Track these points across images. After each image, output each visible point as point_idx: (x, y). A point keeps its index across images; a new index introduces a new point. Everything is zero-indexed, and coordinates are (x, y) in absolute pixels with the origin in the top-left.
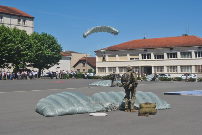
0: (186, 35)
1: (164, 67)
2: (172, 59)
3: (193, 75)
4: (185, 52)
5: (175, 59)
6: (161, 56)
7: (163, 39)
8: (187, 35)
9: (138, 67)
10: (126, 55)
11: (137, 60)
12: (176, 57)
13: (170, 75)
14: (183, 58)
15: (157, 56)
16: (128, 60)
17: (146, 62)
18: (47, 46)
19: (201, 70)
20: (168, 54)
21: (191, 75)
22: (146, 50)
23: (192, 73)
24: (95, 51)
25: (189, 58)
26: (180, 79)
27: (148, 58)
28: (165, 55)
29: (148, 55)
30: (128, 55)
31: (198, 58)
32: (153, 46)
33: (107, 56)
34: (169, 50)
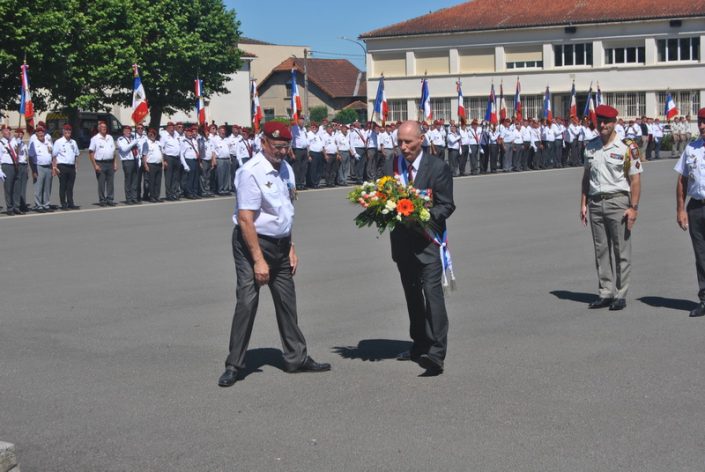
1: (647, 95)
2: (679, 62)
5: (690, 62)
6: (636, 53)
9: (540, 96)
10: (491, 51)
11: (535, 69)
12: (696, 56)
15: (617, 50)
16: (498, 71)
17: (573, 76)
18: (183, 18)
20: (661, 44)
22: (571, 31)
24: (361, 37)
27: (580, 61)
28: (651, 47)
29: (580, 48)
30: (500, 51)
32: (602, 14)
33: (410, 55)
34: (668, 26)
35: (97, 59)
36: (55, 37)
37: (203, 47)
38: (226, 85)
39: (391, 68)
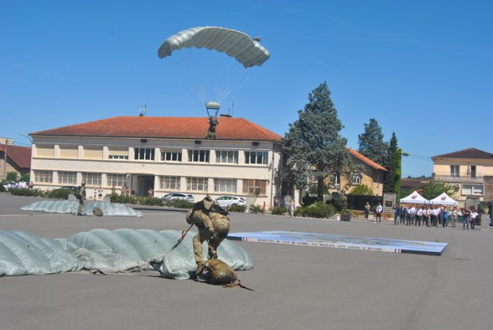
0: (227, 116)
1: (182, 178)
2: (199, 162)
3: (239, 198)
4: (226, 152)
5: (204, 163)
6: (177, 156)
7: (181, 120)
8: (230, 117)
9: (125, 175)
10: (101, 149)
11: (124, 160)
12: (207, 160)
13: (193, 195)
14: (221, 163)
15: (167, 154)
16: (104, 159)
17: (143, 166)
19: (254, 190)
20: (190, 152)
21: (235, 199)
22: (144, 141)
23: (238, 194)
24: (30, 135)
25: (233, 164)
27: (148, 158)
28: (185, 154)
29: (148, 151)
30: (106, 148)
31: (250, 164)
32: (161, 134)
33: (57, 147)
34: (194, 143)
39: (46, 153)
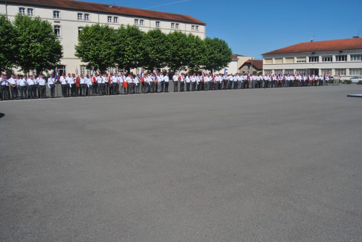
0: (357, 37)
1: (332, 69)
2: (341, 61)
4: (356, 55)
5: (344, 61)
6: (330, 59)
7: (332, 42)
9: (305, 69)
10: (293, 58)
11: (304, 62)
12: (346, 60)
14: (353, 61)
15: (325, 58)
16: (294, 63)
17: (313, 65)
18: (218, 50)
20: (337, 57)
21: (361, 78)
22: (314, 53)
24: (262, 55)
26: (349, 82)
27: (315, 61)
28: (334, 58)
29: (315, 57)
30: (295, 58)
32: (322, 49)
33: (273, 59)
34: (338, 52)
35: (198, 59)
36: (188, 54)
37: (223, 56)
38: (228, 65)
39: (269, 62)
